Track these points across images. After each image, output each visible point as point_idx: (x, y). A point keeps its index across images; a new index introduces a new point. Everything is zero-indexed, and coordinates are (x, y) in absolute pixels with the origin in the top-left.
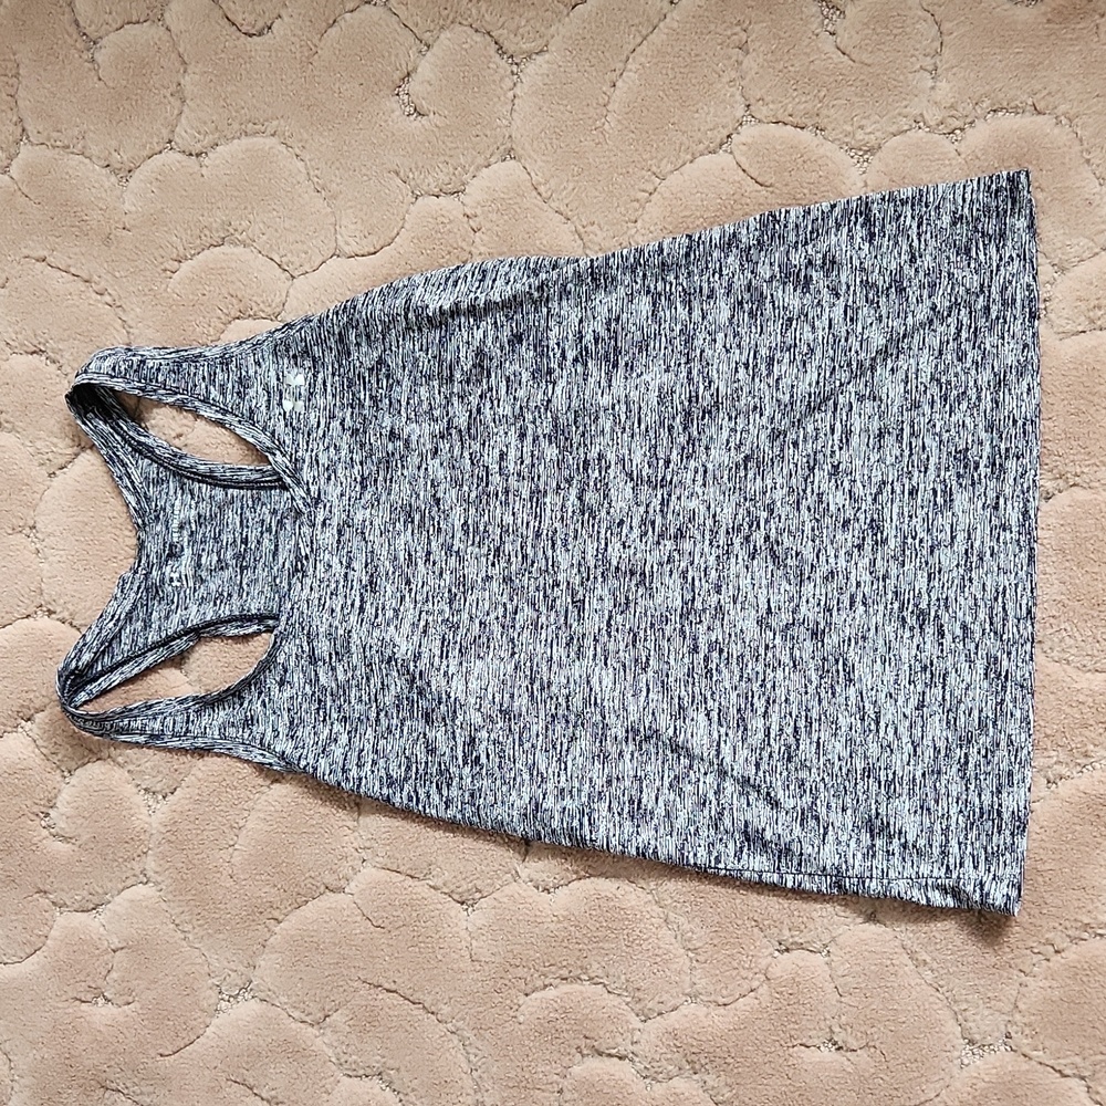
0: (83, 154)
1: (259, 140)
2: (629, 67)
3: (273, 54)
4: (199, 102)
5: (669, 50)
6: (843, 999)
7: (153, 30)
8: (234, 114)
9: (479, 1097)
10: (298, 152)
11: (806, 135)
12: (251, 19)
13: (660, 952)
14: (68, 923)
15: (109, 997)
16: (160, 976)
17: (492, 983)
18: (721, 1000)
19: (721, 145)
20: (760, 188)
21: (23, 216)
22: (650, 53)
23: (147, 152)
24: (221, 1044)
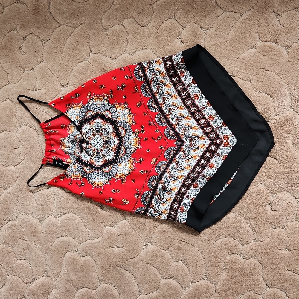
0: (105, 55)
1: (146, 50)
2: (231, 30)
3: (149, 31)
4: (131, 42)
5: (241, 26)
6: (289, 239)
7: (120, 27)
8: (140, 45)
9: (205, 265)
10: (155, 53)
11: (273, 44)
12: (143, 23)
13: (246, 230)
14: (107, 229)
15: (118, 246)
16: (130, 240)
17: (207, 239)
18: (261, 240)
19: (253, 47)
20: (263, 56)
21: (92, 70)
22: (236, 27)
23: (119, 54)
24: (145, 255)
